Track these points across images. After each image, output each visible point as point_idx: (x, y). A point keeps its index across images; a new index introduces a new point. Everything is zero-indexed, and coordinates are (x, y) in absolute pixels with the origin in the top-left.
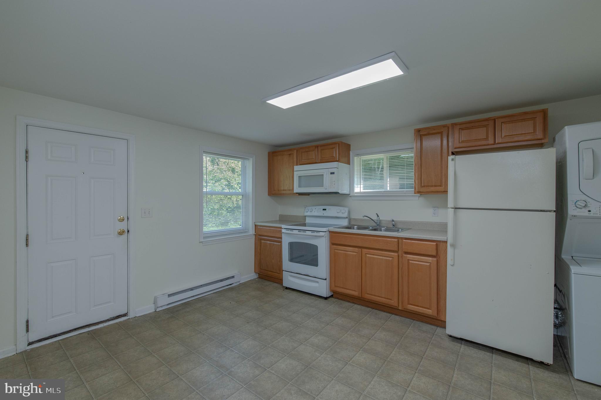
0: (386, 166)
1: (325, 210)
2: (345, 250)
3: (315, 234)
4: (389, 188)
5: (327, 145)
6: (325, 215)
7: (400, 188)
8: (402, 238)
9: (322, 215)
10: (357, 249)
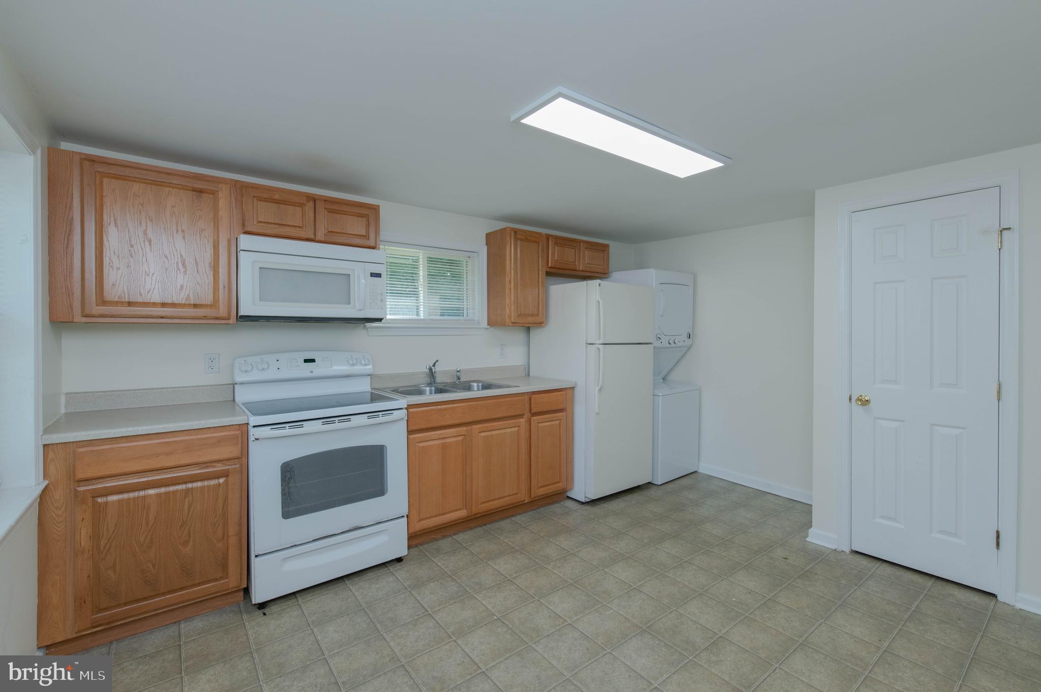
0: (422, 273)
1: (313, 361)
2: (442, 437)
3: (381, 419)
4: (424, 314)
5: (339, 203)
6: (316, 373)
7: (441, 315)
8: (534, 393)
9: (307, 374)
10: (464, 428)
